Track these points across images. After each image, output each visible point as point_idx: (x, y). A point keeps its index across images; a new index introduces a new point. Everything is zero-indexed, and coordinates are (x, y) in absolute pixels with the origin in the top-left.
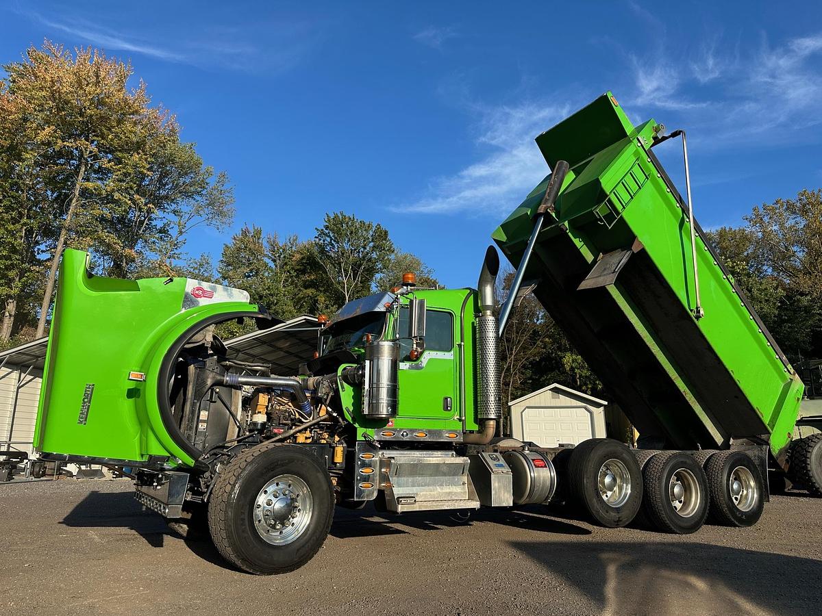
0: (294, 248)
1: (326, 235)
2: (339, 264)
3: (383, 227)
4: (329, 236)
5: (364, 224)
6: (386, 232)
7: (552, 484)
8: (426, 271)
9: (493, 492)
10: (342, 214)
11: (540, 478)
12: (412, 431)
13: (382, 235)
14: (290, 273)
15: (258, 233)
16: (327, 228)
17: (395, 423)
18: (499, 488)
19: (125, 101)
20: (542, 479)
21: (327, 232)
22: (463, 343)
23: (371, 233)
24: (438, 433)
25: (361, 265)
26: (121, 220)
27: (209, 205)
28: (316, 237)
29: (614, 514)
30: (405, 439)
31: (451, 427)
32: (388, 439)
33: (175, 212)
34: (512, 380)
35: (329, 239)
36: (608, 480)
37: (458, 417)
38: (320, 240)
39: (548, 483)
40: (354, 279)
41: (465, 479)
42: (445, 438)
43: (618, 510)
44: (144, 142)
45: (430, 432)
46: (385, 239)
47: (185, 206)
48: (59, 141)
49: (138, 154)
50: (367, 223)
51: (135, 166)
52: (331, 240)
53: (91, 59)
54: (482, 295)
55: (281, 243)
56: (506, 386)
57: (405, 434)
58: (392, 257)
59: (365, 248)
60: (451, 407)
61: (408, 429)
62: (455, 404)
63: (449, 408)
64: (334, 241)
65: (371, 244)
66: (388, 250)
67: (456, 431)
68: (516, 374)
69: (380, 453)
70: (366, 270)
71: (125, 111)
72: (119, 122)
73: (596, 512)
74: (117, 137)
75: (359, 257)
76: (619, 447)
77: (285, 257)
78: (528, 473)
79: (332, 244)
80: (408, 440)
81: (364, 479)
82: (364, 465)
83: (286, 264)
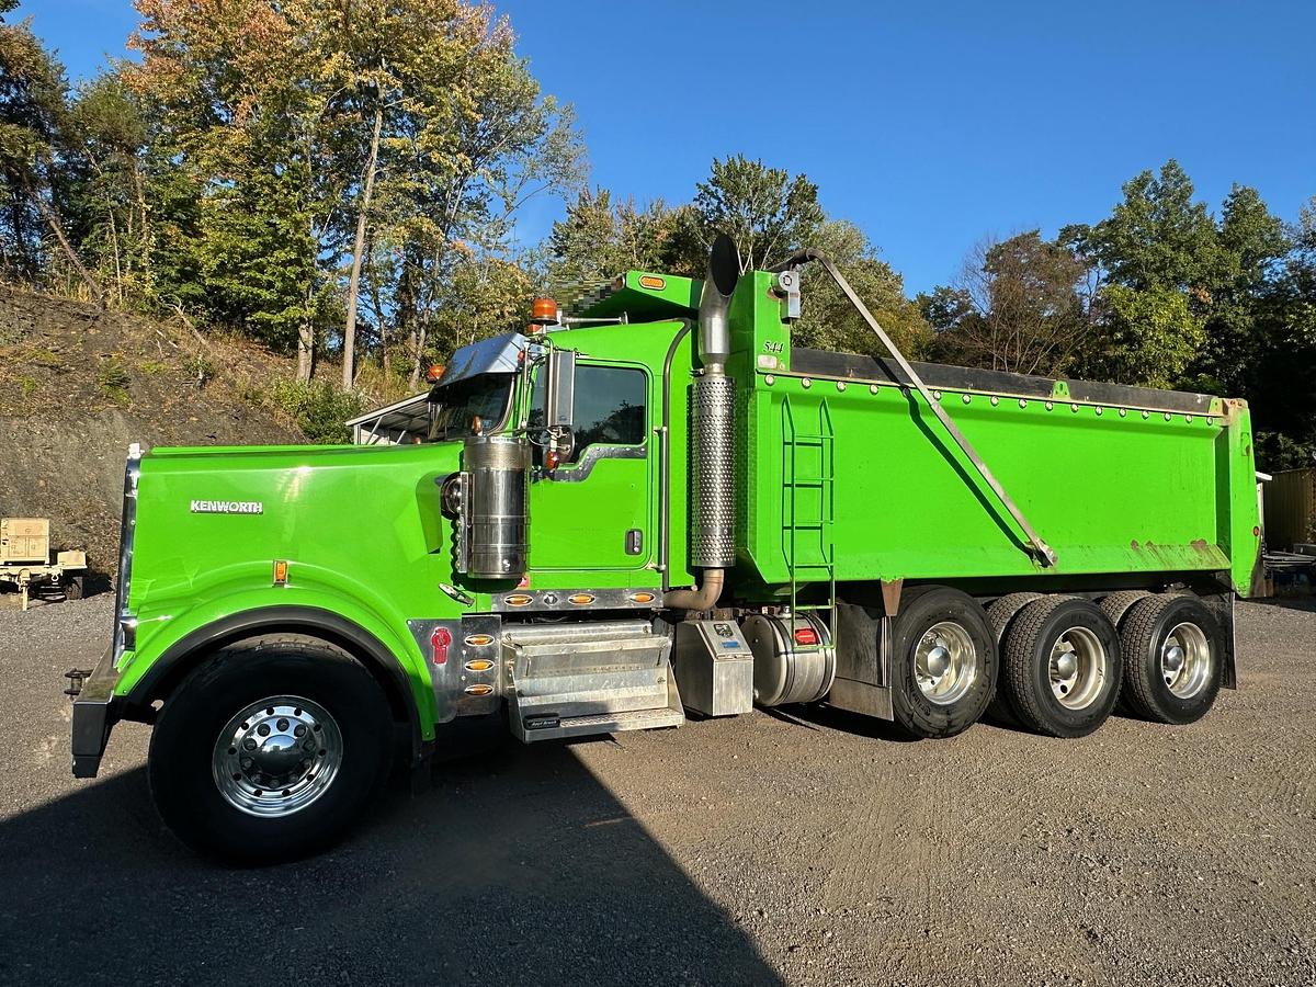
0: (658, 221)
1: (712, 194)
3: (810, 180)
4: (717, 198)
5: (776, 174)
6: (814, 190)
7: (827, 673)
9: (716, 692)
10: (740, 158)
11: (804, 665)
12: (565, 593)
13: (805, 196)
14: (653, 262)
15: (602, 203)
16: (715, 182)
17: (530, 581)
18: (728, 684)
20: (808, 664)
21: (714, 189)
22: (665, 429)
23: (786, 187)
24: (616, 594)
25: (767, 244)
27: (549, 160)
28: (695, 200)
29: (940, 717)
30: (551, 608)
31: (640, 582)
32: (518, 610)
33: (497, 175)
35: (715, 202)
36: (933, 657)
37: (655, 565)
38: (701, 203)
39: (820, 671)
41: (664, 672)
42: (631, 601)
43: (947, 710)
45: (598, 592)
46: (813, 200)
49: (460, 86)
50: (781, 173)
52: (719, 203)
54: (704, 335)
55: (637, 213)
57: (551, 598)
59: (773, 213)
60: (640, 548)
61: (555, 591)
62: (650, 544)
63: (636, 549)
64: (725, 204)
67: (650, 590)
69: (504, 633)
73: (908, 715)
74: (428, 61)
75: (763, 230)
76: (957, 601)
77: (644, 236)
78: (784, 657)
79: (721, 211)
80: (558, 609)
81: (473, 680)
82: (472, 655)
83: (647, 247)
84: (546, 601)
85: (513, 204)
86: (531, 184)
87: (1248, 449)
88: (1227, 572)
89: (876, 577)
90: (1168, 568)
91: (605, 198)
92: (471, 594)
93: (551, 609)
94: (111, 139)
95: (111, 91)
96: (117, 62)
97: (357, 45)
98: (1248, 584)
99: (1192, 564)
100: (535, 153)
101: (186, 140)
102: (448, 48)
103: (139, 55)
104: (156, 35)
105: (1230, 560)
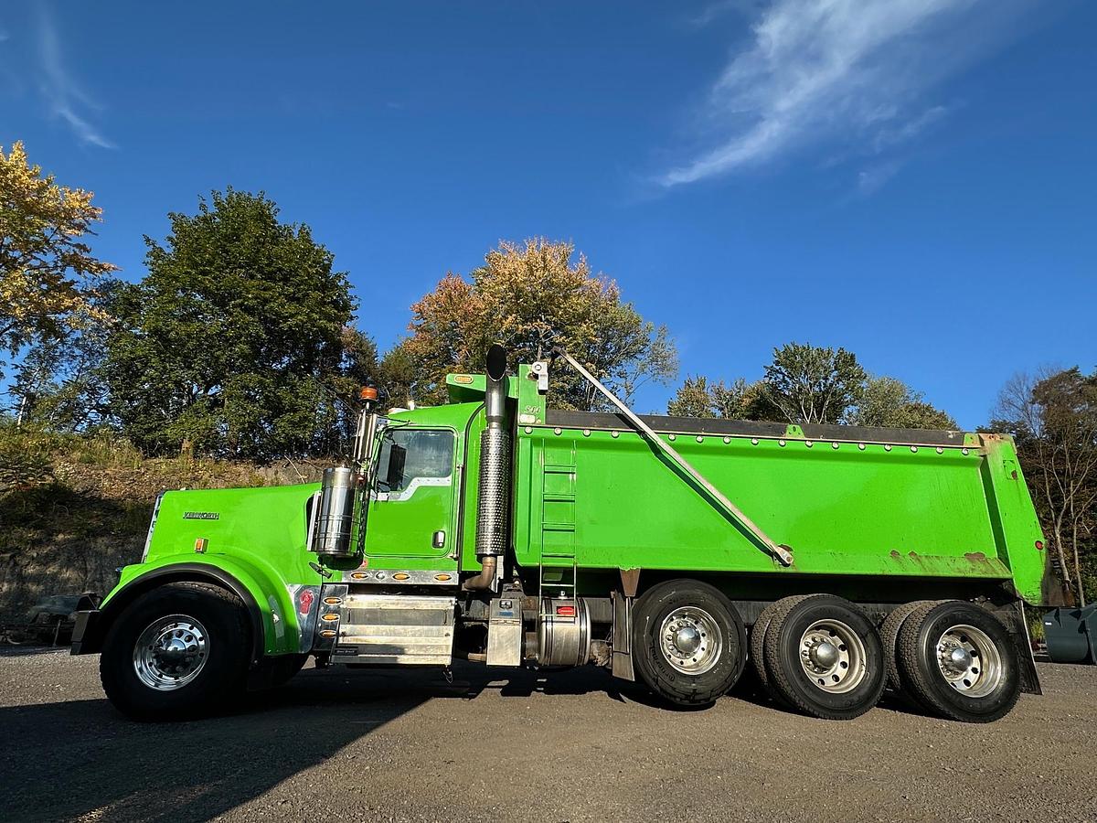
0: (741, 393)
1: (777, 371)
2: (797, 402)
3: (848, 351)
4: (782, 373)
5: (822, 351)
6: (852, 357)
7: (582, 640)
8: (912, 396)
9: (490, 647)
10: (793, 345)
11: (560, 632)
12: (391, 572)
13: (847, 362)
15: (701, 385)
16: (777, 363)
17: (368, 563)
18: (500, 643)
19: (570, 277)
20: (565, 632)
21: (778, 368)
23: (832, 360)
24: (424, 574)
25: (825, 399)
26: (574, 391)
27: (652, 361)
28: (765, 376)
29: (684, 683)
32: (359, 582)
33: (620, 375)
34: (1075, 529)
35: (781, 376)
37: (453, 555)
38: (771, 378)
39: (577, 638)
40: (819, 418)
41: (450, 628)
42: (434, 580)
43: (693, 679)
44: (588, 313)
45: (414, 574)
46: (853, 365)
47: (630, 366)
48: (520, 326)
49: (585, 323)
50: (826, 350)
51: (585, 336)
52: (784, 377)
53: (538, 246)
55: (726, 389)
56: (1066, 537)
57: (380, 576)
58: (864, 384)
59: (826, 379)
60: (443, 543)
61: (384, 570)
62: (450, 541)
63: (440, 544)
64: (788, 377)
65: (835, 373)
66: (857, 377)
68: (1080, 519)
70: (832, 405)
71: (569, 287)
72: (565, 297)
73: (654, 679)
74: (566, 312)
75: (821, 391)
76: (699, 591)
77: (733, 403)
78: (544, 624)
79: (786, 382)
80: (385, 582)
81: (327, 627)
82: (327, 611)
83: (735, 411)
84: (377, 577)
85: (631, 391)
86: (641, 377)
87: (1014, 474)
88: (1010, 580)
89: (616, 566)
90: (930, 574)
91: (703, 382)
92: (329, 571)
93: (380, 582)
94: (396, 378)
95: (400, 355)
96: (403, 339)
97: (524, 309)
98: (1038, 593)
99: (960, 572)
100: (644, 358)
101: (435, 375)
102: (578, 303)
103: (413, 334)
104: (422, 321)
105: (1010, 570)
